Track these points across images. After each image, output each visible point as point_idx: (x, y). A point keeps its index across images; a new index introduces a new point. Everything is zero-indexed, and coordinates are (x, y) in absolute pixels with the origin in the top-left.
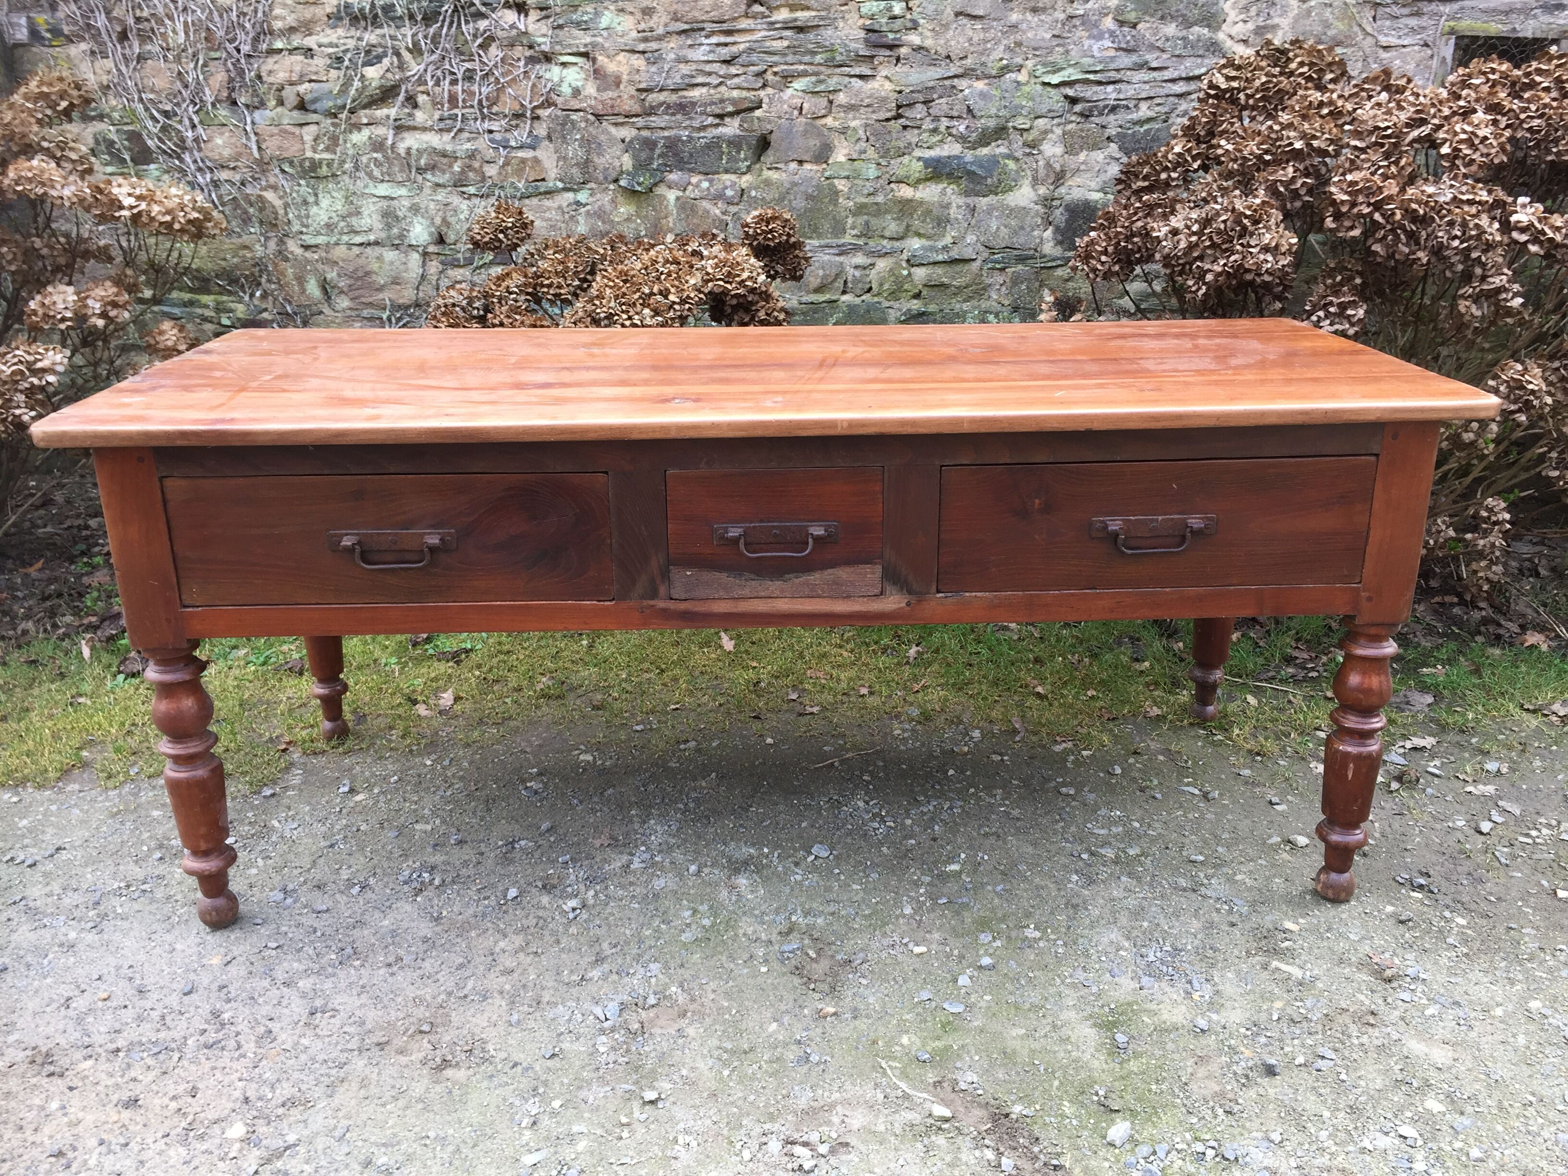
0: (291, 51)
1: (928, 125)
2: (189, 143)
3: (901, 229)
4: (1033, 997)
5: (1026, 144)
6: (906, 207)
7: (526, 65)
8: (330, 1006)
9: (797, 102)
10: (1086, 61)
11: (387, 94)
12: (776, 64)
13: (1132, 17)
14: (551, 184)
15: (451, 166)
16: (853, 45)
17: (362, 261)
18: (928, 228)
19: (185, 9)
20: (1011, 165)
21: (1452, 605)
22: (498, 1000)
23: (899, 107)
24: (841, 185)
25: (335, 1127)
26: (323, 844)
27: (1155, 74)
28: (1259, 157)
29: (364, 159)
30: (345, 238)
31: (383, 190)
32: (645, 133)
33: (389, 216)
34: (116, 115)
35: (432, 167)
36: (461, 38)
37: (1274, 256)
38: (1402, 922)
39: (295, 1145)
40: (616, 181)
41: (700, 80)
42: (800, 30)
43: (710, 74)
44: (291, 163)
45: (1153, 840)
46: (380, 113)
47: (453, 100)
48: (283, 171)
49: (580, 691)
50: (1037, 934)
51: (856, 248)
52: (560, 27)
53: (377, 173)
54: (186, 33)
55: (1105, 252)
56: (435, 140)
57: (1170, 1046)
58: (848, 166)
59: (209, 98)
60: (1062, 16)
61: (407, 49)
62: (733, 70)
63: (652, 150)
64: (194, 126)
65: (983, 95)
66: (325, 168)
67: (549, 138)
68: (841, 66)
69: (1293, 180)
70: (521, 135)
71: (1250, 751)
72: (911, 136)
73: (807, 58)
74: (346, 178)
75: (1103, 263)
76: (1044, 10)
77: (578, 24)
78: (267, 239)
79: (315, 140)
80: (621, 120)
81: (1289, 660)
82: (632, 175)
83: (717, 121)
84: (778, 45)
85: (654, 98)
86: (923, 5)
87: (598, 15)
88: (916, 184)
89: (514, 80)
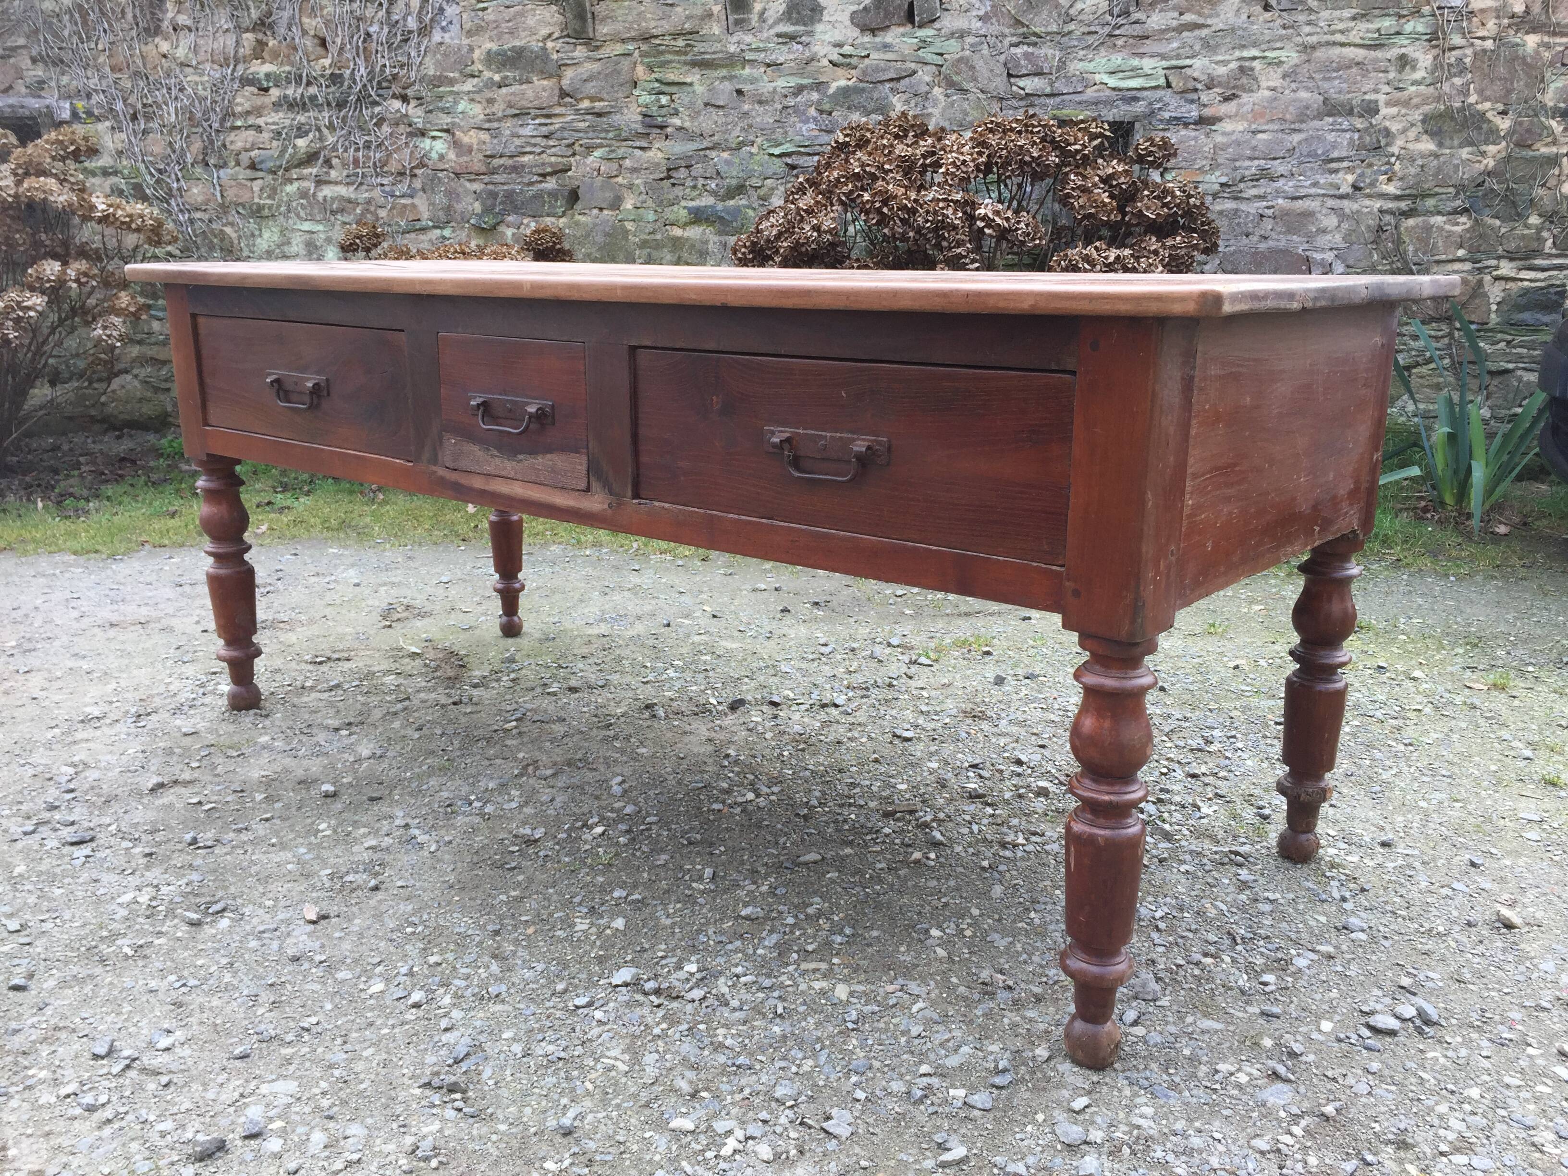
0: (248, 127)
1: (689, 183)
2: (175, 192)
3: (674, 259)
5: (760, 198)
6: (677, 244)
7: (407, 138)
9: (596, 165)
10: (797, 138)
11: (311, 158)
12: (581, 138)
13: (827, 107)
14: (424, 223)
15: (354, 210)
16: (634, 126)
18: (693, 258)
19: (176, 98)
20: (750, 213)
23: (669, 170)
24: (630, 226)
29: (294, 204)
31: (307, 226)
32: (490, 187)
33: (311, 245)
34: (126, 172)
35: (342, 211)
36: (362, 119)
40: (469, 221)
41: (528, 149)
42: (599, 115)
43: (535, 145)
44: (244, 207)
46: (306, 171)
47: (356, 162)
48: (238, 212)
52: (430, 111)
53: (302, 214)
54: (176, 115)
56: (342, 191)
58: (634, 211)
59: (189, 159)
60: (780, 107)
61: (326, 126)
62: (551, 143)
63: (496, 198)
64: (178, 180)
65: (727, 162)
66: (267, 210)
68: (626, 140)
70: (402, 188)
72: (678, 191)
73: (603, 135)
74: (281, 217)
76: (767, 102)
77: (442, 110)
79: (261, 190)
80: (473, 177)
82: (480, 216)
83: (541, 179)
84: (582, 125)
85: (496, 162)
86: (682, 98)
87: (456, 103)
88: (684, 226)
89: (398, 149)
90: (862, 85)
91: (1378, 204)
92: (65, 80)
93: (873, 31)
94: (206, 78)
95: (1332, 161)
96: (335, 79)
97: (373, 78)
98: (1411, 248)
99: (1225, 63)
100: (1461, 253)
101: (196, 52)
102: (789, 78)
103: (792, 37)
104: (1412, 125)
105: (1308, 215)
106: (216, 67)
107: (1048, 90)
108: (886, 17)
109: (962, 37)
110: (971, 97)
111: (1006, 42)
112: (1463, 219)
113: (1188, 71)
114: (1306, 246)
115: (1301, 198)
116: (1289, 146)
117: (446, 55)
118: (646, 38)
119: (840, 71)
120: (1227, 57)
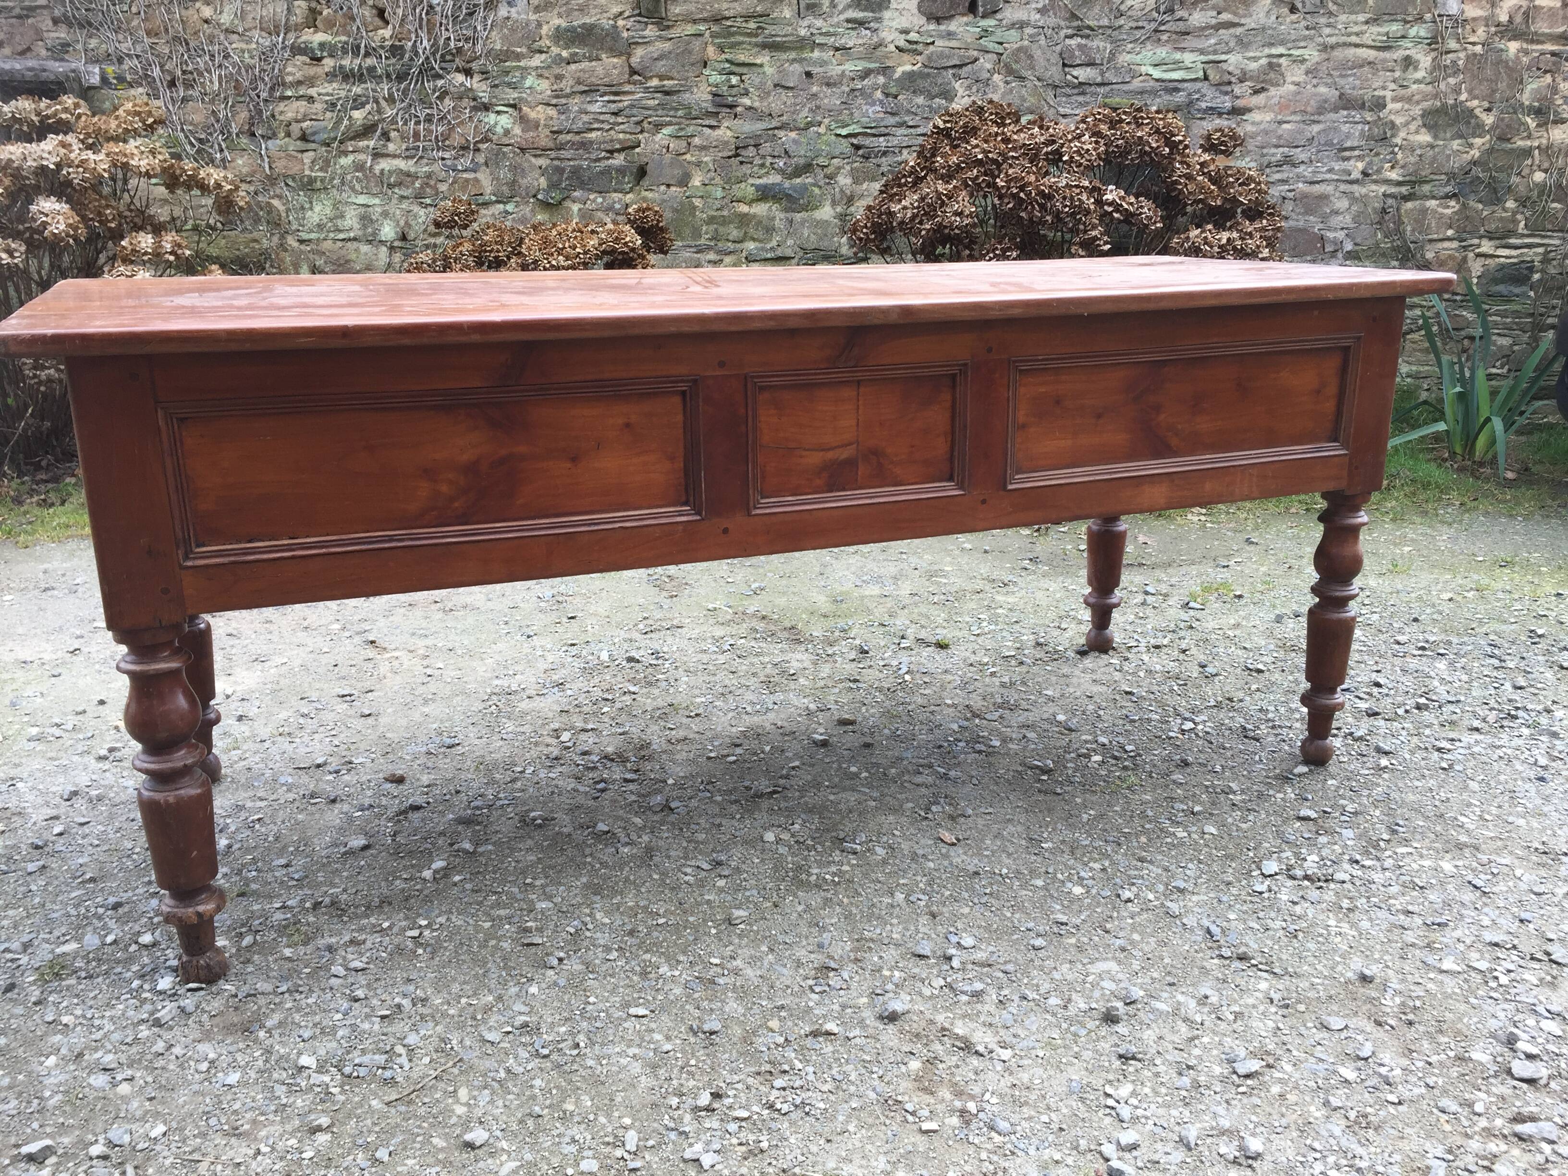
0: (298, 98)
1: (757, 161)
2: (217, 162)
3: (741, 235)
5: (826, 176)
6: (743, 220)
7: (471, 112)
9: (665, 143)
10: (863, 120)
11: (367, 130)
12: (650, 116)
13: (893, 91)
14: (487, 198)
15: (413, 183)
16: (704, 105)
17: (343, 252)
18: (760, 234)
19: (220, 66)
20: (817, 190)
23: (737, 148)
24: (697, 202)
27: (912, 130)
28: (958, 165)
29: (349, 177)
30: (332, 235)
31: (362, 199)
32: (556, 163)
33: (366, 219)
34: (162, 141)
35: (400, 184)
36: (424, 92)
37: (961, 218)
40: (535, 196)
41: (596, 126)
42: (667, 93)
43: (603, 122)
44: (294, 179)
46: (362, 144)
47: (416, 135)
48: (287, 185)
51: (709, 248)
52: (496, 86)
53: (358, 187)
54: (220, 83)
55: (866, 226)
56: (401, 164)
58: (702, 188)
59: (234, 130)
60: (847, 89)
61: (384, 98)
62: (620, 120)
63: (562, 174)
64: (222, 150)
65: (795, 141)
66: (319, 183)
67: (486, 164)
68: (696, 119)
69: (977, 177)
70: (465, 162)
72: (746, 169)
73: (672, 113)
74: (335, 191)
75: (865, 234)
76: (835, 85)
77: (509, 85)
78: (272, 234)
79: (312, 162)
80: (539, 152)
82: (547, 191)
83: (608, 155)
84: (651, 103)
85: (564, 138)
86: (752, 78)
87: (523, 78)
88: (750, 203)
89: (462, 123)
90: (927, 70)
91: (1382, 189)
92: (93, 43)
93: (938, 20)
94: (254, 46)
95: (1346, 149)
96: (396, 51)
97: (437, 50)
98: (1409, 228)
99: (1255, 59)
100: (1450, 233)
101: (243, 19)
102: (857, 62)
103: (861, 23)
104: (1414, 119)
105: (1323, 198)
106: (264, 34)
107: (1099, 80)
108: (951, 7)
109: (1021, 28)
110: (1029, 84)
111: (1063, 33)
112: (1453, 203)
113: (1224, 66)
114: (1321, 226)
115: (1318, 182)
116: (1309, 136)
117: (513, 30)
118: (717, 19)
119: (906, 57)
120: (1258, 54)
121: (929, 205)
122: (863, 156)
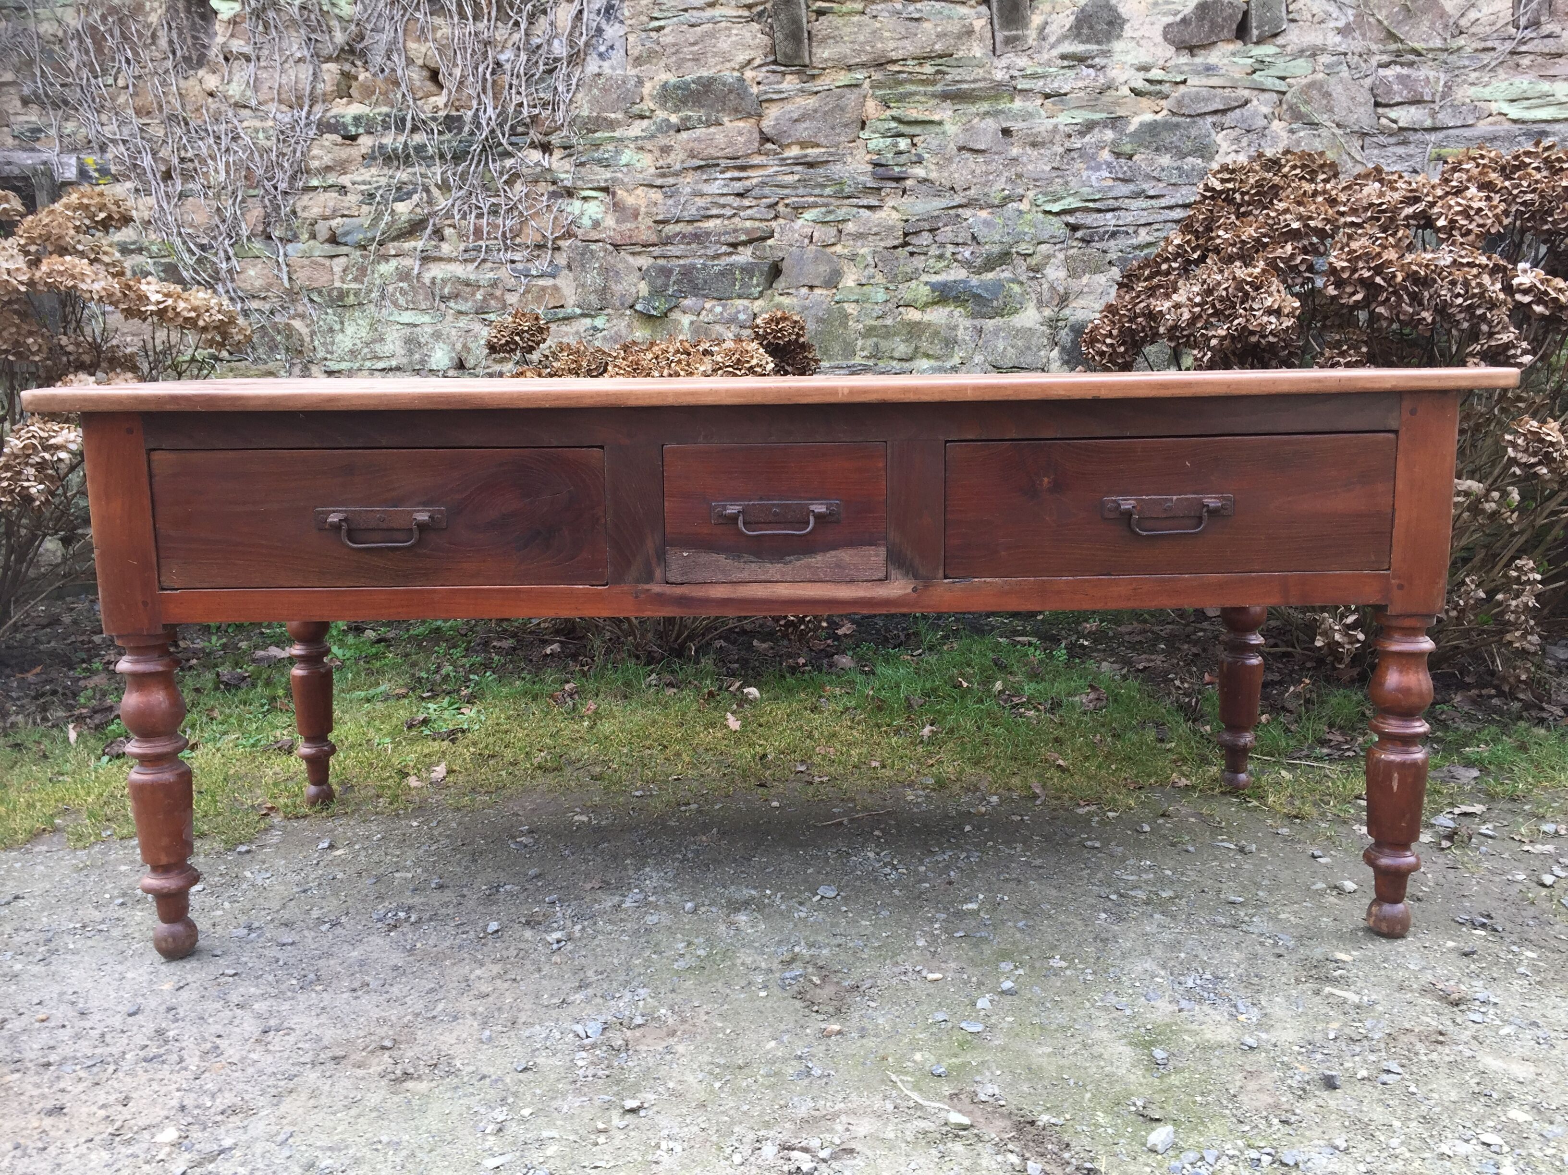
0: (326, 189)
1: (934, 251)
2: (223, 274)
3: (910, 351)
4: (1061, 1018)
5: (1030, 269)
6: (914, 330)
7: (549, 199)
8: (286, 1025)
9: (808, 231)
10: (1085, 190)
11: (415, 228)
12: (788, 196)
13: (1128, 149)
14: (569, 311)
15: (473, 294)
16: (861, 178)
18: (936, 349)
19: (227, 150)
20: (1016, 288)
21: (1491, 697)
22: (469, 1020)
23: (906, 235)
24: (851, 309)
25: (278, 1133)
26: (296, 889)
27: (1153, 202)
28: (1258, 240)
29: (390, 289)
30: (368, 364)
31: (407, 317)
32: (662, 262)
33: (412, 343)
34: (154, 248)
35: (455, 296)
36: (488, 175)
37: (1278, 319)
38: (1466, 955)
39: (230, 1149)
40: (632, 307)
41: (714, 211)
42: (811, 165)
43: (724, 206)
44: (320, 293)
45: (1186, 886)
46: (408, 245)
47: (478, 232)
48: (312, 301)
49: (579, 765)
50: (1064, 964)
51: (866, 369)
52: (582, 164)
53: (402, 301)
54: (227, 172)
55: (1110, 335)
56: (459, 270)
57: (1215, 1062)
58: (857, 290)
59: (245, 232)
60: (1060, 150)
61: (437, 185)
62: (746, 202)
63: (668, 277)
64: (228, 259)
65: (986, 223)
66: (352, 297)
67: (569, 267)
68: (849, 197)
69: (1292, 256)
70: (542, 264)
71: (1287, 816)
72: (919, 262)
73: (817, 191)
74: (372, 307)
75: (1107, 345)
76: (1043, 144)
77: (599, 162)
78: (292, 365)
79: (344, 271)
80: (638, 249)
81: (1323, 743)
82: (648, 300)
83: (731, 250)
84: (790, 179)
85: (670, 229)
86: (927, 140)
87: (617, 152)
88: (923, 308)
89: (537, 213)
90: (1175, 119)
92: (70, 127)
93: (1192, 50)
94: (270, 123)
96: (452, 123)
97: (505, 121)
101: (256, 89)
102: (1075, 113)
103: (1081, 59)
106: (284, 108)
107: (1428, 123)
108: (1211, 30)
109: (1314, 55)
110: (1324, 132)
111: (1374, 60)
117: (605, 90)
118: (879, 64)
119: (1144, 102)
121: (1221, 300)
122: (1082, 240)
